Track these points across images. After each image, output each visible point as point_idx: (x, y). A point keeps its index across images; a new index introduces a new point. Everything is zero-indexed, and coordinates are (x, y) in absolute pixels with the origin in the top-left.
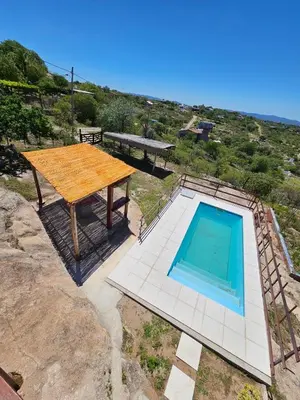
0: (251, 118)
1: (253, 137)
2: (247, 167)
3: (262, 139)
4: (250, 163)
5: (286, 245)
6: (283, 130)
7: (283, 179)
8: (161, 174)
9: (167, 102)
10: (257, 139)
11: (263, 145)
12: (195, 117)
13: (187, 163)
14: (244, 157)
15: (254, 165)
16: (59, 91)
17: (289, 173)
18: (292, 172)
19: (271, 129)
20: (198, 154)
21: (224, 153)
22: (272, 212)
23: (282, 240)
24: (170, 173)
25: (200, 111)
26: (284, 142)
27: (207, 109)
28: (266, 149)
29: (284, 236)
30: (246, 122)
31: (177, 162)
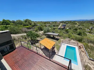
0: (75, 21)
1: (76, 26)
2: (76, 33)
3: (79, 26)
4: (77, 32)
5: (87, 53)
6: (84, 23)
7: (87, 35)
8: (57, 40)
9: (54, 22)
10: (77, 26)
11: (79, 27)
12: (61, 24)
13: (62, 36)
14: (75, 31)
15: (78, 33)
16: (35, 26)
17: (88, 33)
18: (89, 33)
19: (80, 23)
20: (64, 32)
21: (70, 31)
22: (83, 45)
23: (86, 52)
24: (59, 39)
25: (62, 22)
26: (85, 25)
27: (64, 21)
28: (80, 28)
29: (86, 51)
30: (74, 22)
31: (60, 36)
